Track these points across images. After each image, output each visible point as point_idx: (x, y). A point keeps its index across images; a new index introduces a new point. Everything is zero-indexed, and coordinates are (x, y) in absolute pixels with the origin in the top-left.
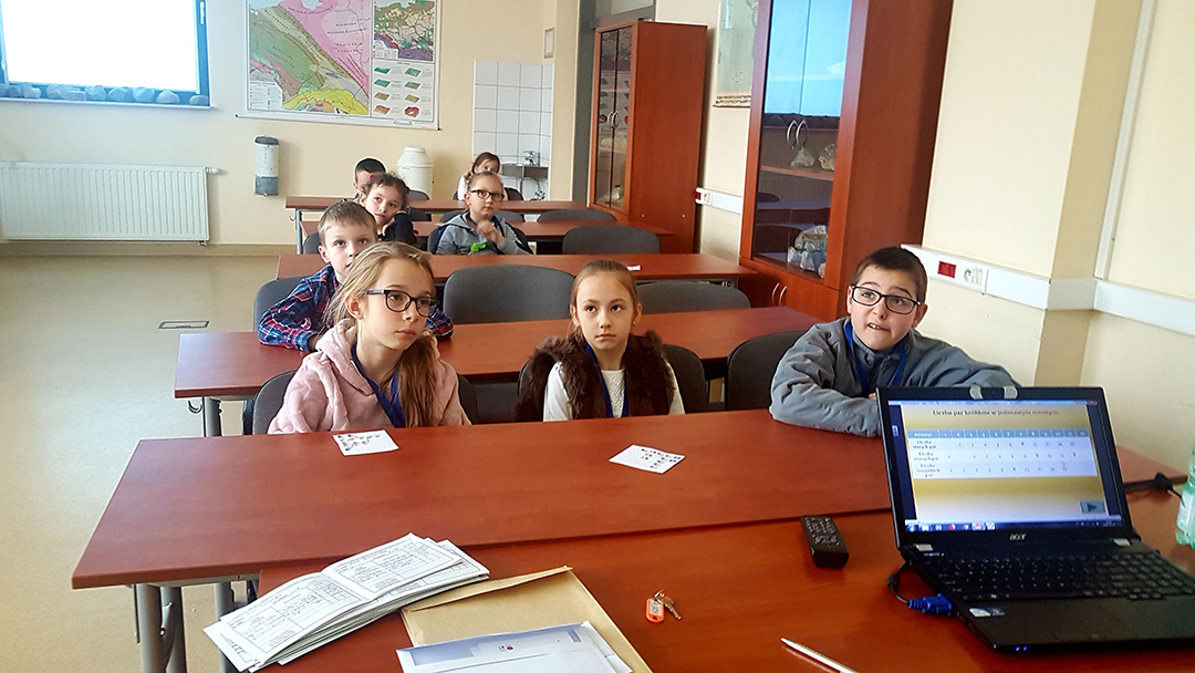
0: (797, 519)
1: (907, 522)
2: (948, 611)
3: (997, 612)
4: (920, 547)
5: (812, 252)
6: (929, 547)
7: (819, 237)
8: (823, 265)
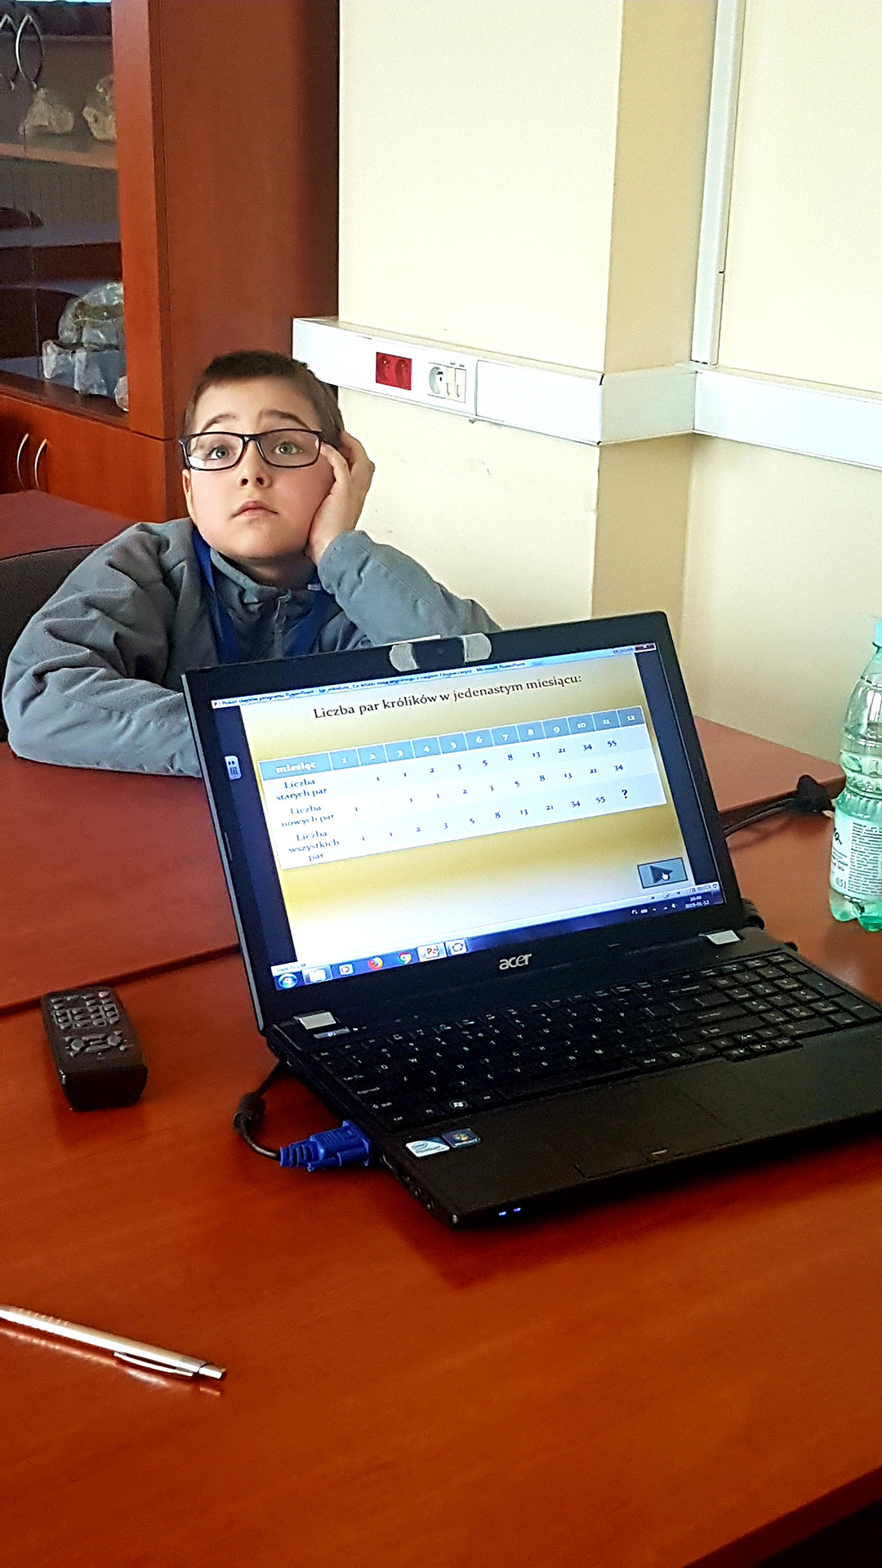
0: (34, 1005)
1: (276, 970)
2: (364, 1156)
3: (463, 1139)
4: (309, 1022)
5: (97, 349)
6: (327, 1019)
7: (112, 312)
8: (122, 381)
